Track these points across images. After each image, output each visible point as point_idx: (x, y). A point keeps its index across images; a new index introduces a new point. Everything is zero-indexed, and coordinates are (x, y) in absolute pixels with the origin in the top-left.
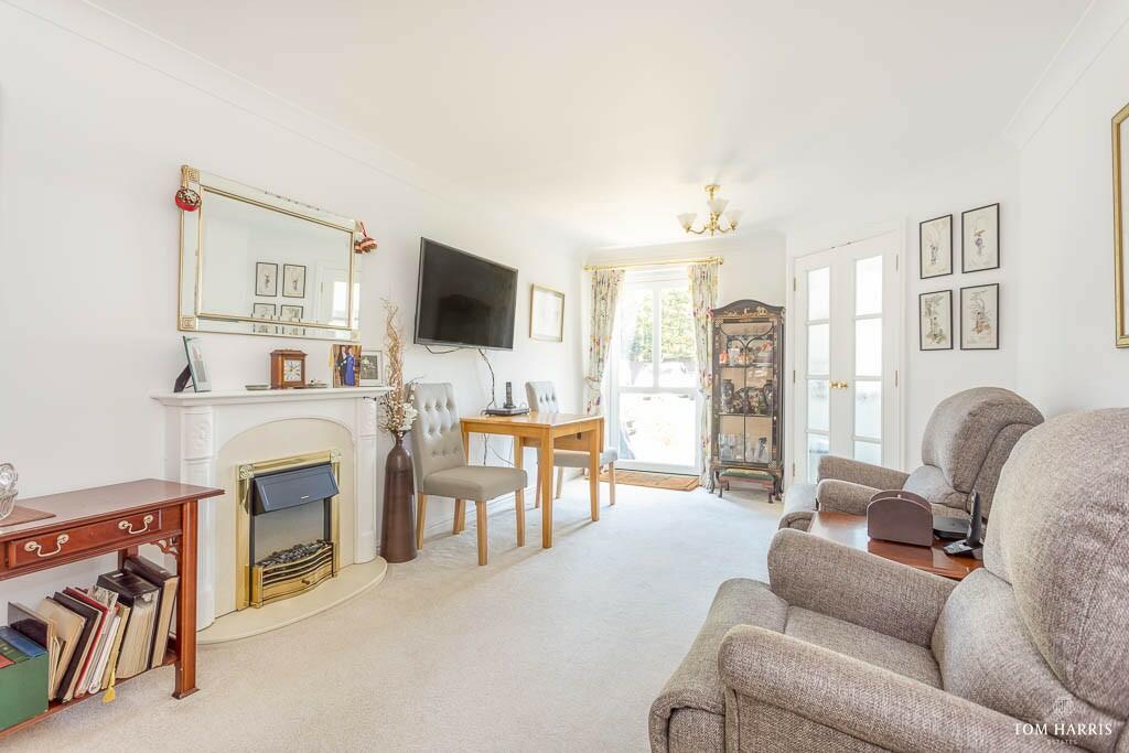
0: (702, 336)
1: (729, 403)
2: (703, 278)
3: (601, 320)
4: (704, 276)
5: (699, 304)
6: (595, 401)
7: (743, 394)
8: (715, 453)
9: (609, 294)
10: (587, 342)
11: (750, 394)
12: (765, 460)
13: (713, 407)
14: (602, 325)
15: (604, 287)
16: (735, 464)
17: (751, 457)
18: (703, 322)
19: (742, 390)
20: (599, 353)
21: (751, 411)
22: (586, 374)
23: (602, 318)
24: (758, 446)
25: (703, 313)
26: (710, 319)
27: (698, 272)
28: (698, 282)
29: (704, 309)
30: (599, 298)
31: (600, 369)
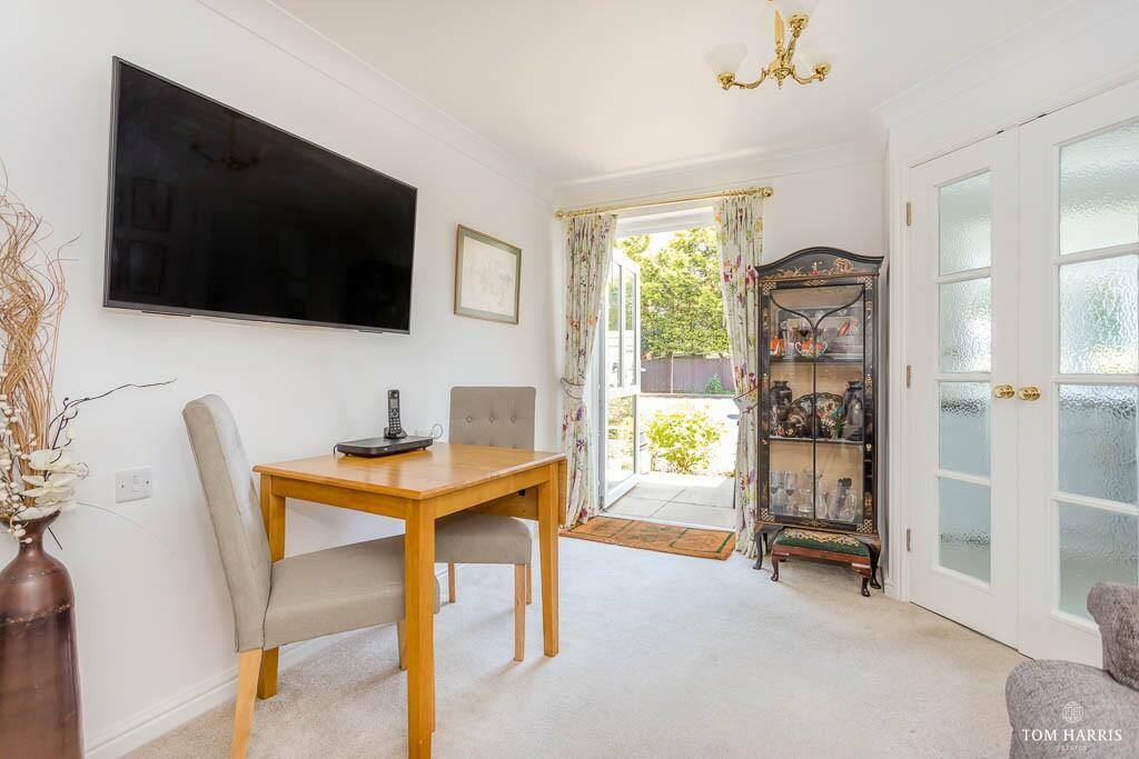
0: (740, 311)
1: (783, 419)
2: (739, 218)
3: (583, 289)
4: (742, 216)
5: (733, 263)
6: (574, 416)
7: (805, 405)
8: (763, 501)
9: (593, 252)
10: (561, 326)
11: (819, 404)
12: (847, 516)
13: (760, 425)
14: (582, 300)
15: (586, 241)
16: (797, 522)
17: (824, 511)
18: (741, 289)
19: (806, 398)
20: (578, 343)
21: (824, 433)
22: (560, 373)
23: (582, 288)
24: (835, 493)
25: (739, 275)
26: (751, 285)
27: (732, 211)
28: (732, 226)
29: (742, 270)
30: (578, 257)
31: (582, 367)
